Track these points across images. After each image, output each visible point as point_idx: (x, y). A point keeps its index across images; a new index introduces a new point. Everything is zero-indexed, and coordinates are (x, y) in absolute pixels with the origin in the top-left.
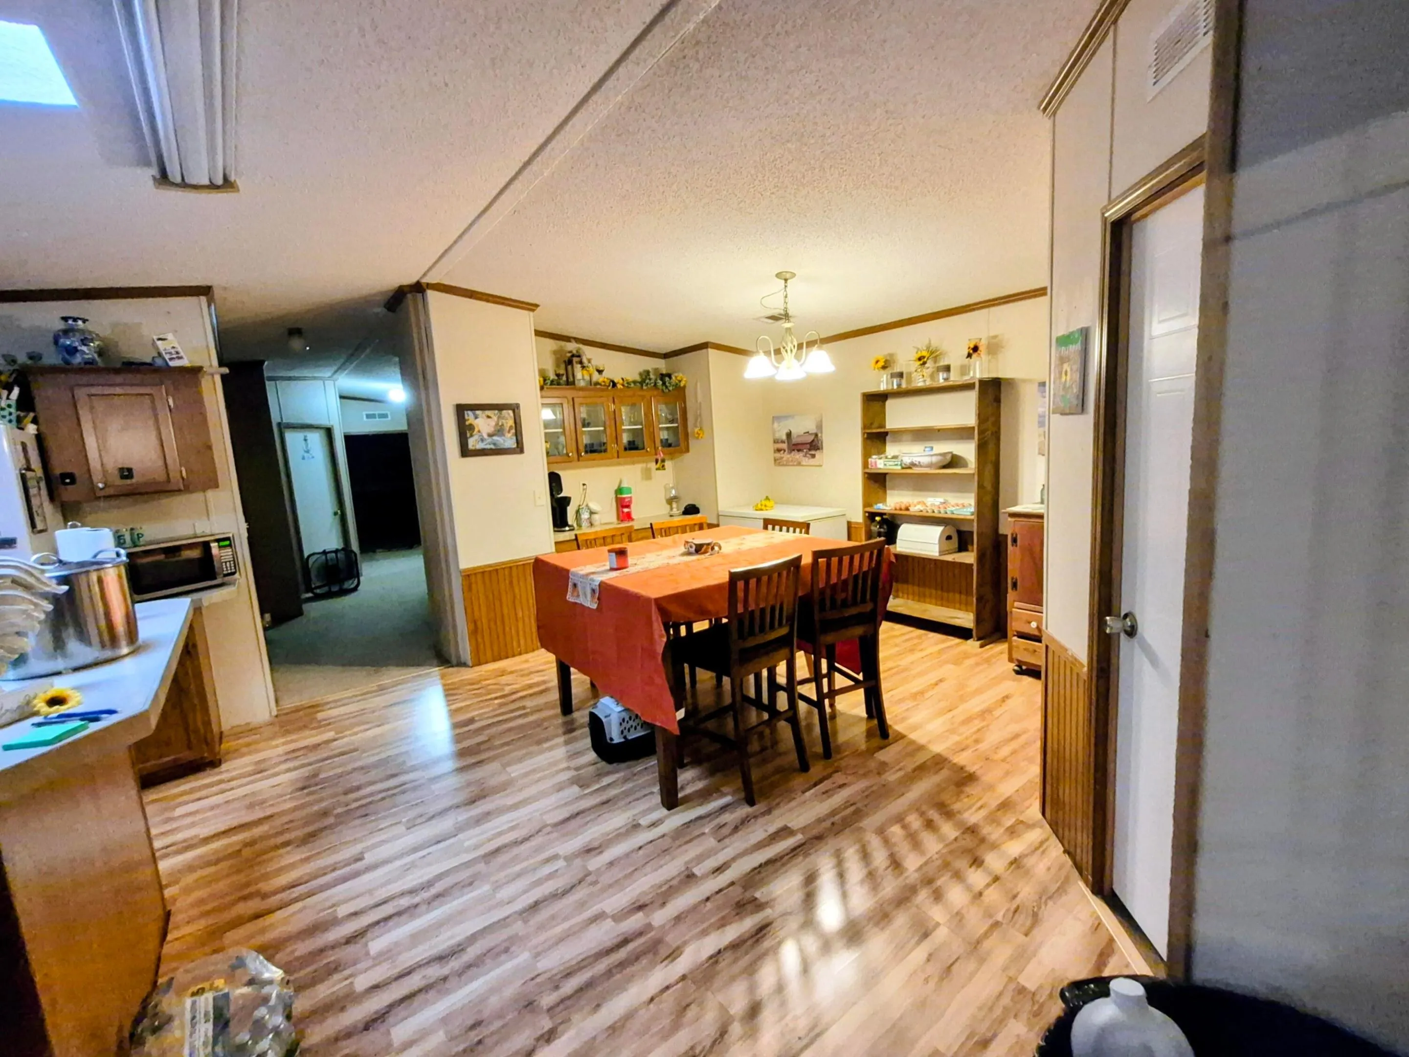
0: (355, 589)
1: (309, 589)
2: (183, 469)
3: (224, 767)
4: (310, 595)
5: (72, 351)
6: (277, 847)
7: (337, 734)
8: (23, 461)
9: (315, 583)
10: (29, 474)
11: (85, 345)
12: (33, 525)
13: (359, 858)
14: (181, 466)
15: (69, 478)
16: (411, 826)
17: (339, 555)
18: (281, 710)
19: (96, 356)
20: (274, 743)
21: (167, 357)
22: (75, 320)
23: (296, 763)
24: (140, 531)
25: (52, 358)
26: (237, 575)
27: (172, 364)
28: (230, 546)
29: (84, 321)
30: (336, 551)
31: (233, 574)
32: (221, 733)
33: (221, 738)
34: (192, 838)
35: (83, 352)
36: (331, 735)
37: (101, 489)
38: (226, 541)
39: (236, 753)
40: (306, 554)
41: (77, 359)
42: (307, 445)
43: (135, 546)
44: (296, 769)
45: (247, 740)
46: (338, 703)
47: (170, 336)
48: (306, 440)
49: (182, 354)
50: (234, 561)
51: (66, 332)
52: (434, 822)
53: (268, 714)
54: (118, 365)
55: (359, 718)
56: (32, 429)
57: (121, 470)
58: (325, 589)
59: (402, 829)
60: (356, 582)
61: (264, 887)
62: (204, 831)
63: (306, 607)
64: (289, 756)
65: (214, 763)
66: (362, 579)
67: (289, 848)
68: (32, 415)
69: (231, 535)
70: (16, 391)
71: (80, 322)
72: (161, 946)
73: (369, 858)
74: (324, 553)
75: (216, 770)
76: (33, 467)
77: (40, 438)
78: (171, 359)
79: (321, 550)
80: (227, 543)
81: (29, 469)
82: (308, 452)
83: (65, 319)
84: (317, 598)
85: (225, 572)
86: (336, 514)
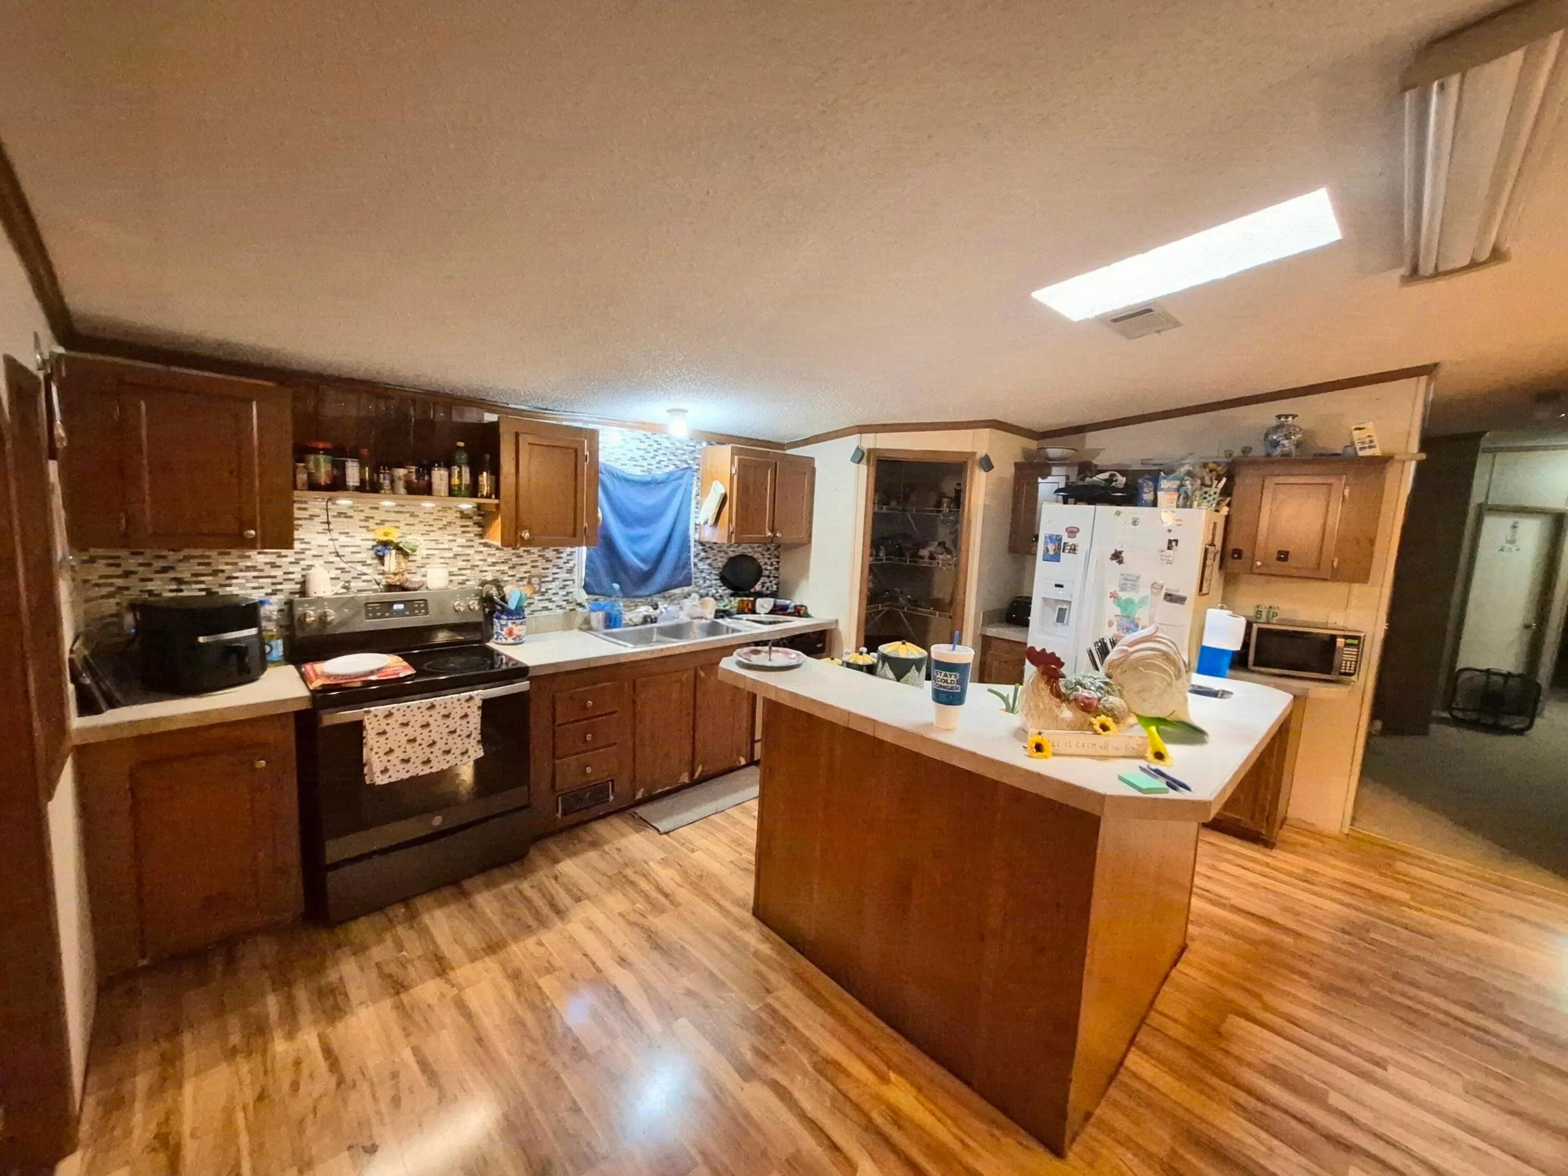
0: (1520, 732)
1: (1449, 708)
2: (1336, 560)
3: (1275, 852)
4: (1446, 715)
5: (1276, 444)
6: (1293, 970)
7: (1412, 899)
8: (1210, 537)
9: (1460, 701)
10: (1211, 549)
11: (1287, 439)
12: (1201, 590)
13: (1380, 1063)
14: (1335, 555)
15: (1238, 553)
16: (1476, 1092)
17: (1511, 682)
18: (1353, 830)
19: (1293, 448)
20: (1334, 862)
21: (1358, 446)
22: (1287, 416)
23: (1347, 899)
24: (1276, 611)
25: (1259, 451)
26: (1354, 678)
27: (1361, 453)
28: (1357, 646)
29: (1294, 416)
30: (1508, 675)
31: (1351, 675)
32: (1285, 818)
33: (1283, 823)
34: (1226, 898)
35: (1284, 446)
36: (1405, 896)
37: (1258, 567)
38: (1355, 641)
39: (1291, 847)
40: (1460, 665)
41: (1278, 451)
42: (1514, 534)
43: (1268, 623)
44: (1348, 906)
45: (1305, 840)
46: (1431, 866)
47: (1370, 425)
48: (1514, 527)
49: (1376, 443)
50: (1356, 662)
51: (1277, 428)
52: (1516, 1121)
53: (1338, 827)
54: (1311, 458)
55: (1451, 901)
56: (1225, 511)
57: (1280, 552)
58: (1473, 716)
59: (1456, 1084)
60: (1526, 724)
61: (1268, 997)
62: (1236, 900)
63: (1433, 727)
64: (1345, 887)
65: (1267, 843)
66: (1538, 721)
67: (1305, 981)
68: (1228, 499)
69: (1362, 635)
70: (1224, 480)
71: (1290, 419)
72: (1171, 968)
73: (1392, 1074)
74: (1488, 672)
75: (1267, 851)
76: (1216, 543)
77: (1228, 518)
78: (1361, 449)
79: (1484, 667)
80: (1356, 642)
81: (1212, 544)
82: (1512, 542)
83: (1279, 417)
84: (1458, 722)
85: (1343, 671)
86: (1527, 627)
